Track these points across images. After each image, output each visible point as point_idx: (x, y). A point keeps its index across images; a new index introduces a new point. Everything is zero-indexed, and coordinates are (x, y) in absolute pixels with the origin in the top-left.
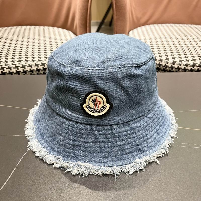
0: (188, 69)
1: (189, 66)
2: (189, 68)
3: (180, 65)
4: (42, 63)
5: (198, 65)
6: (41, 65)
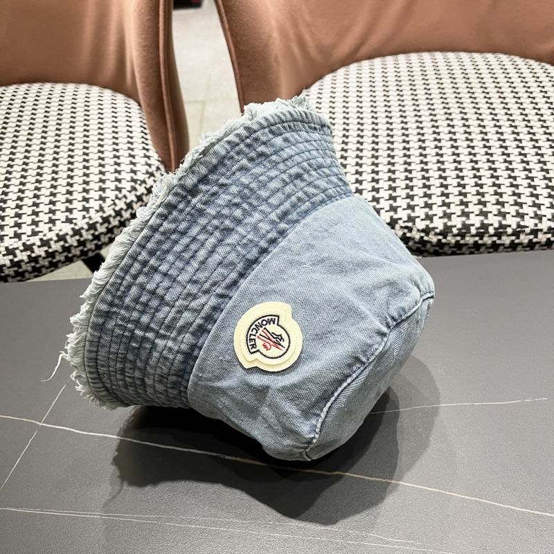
0: (430, 242)
1: (433, 233)
2: (434, 239)
3: (410, 230)
4: (41, 240)
5: (455, 231)
6: (39, 247)
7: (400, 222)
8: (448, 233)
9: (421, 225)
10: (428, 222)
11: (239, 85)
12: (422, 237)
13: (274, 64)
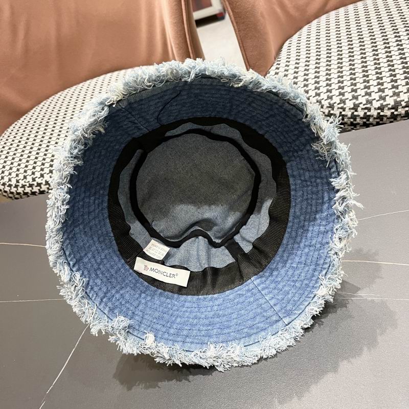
7: (361, 106)
8: (398, 106)
9: (376, 104)
10: (382, 102)
11: (239, 36)
12: (379, 113)
13: (261, 18)
